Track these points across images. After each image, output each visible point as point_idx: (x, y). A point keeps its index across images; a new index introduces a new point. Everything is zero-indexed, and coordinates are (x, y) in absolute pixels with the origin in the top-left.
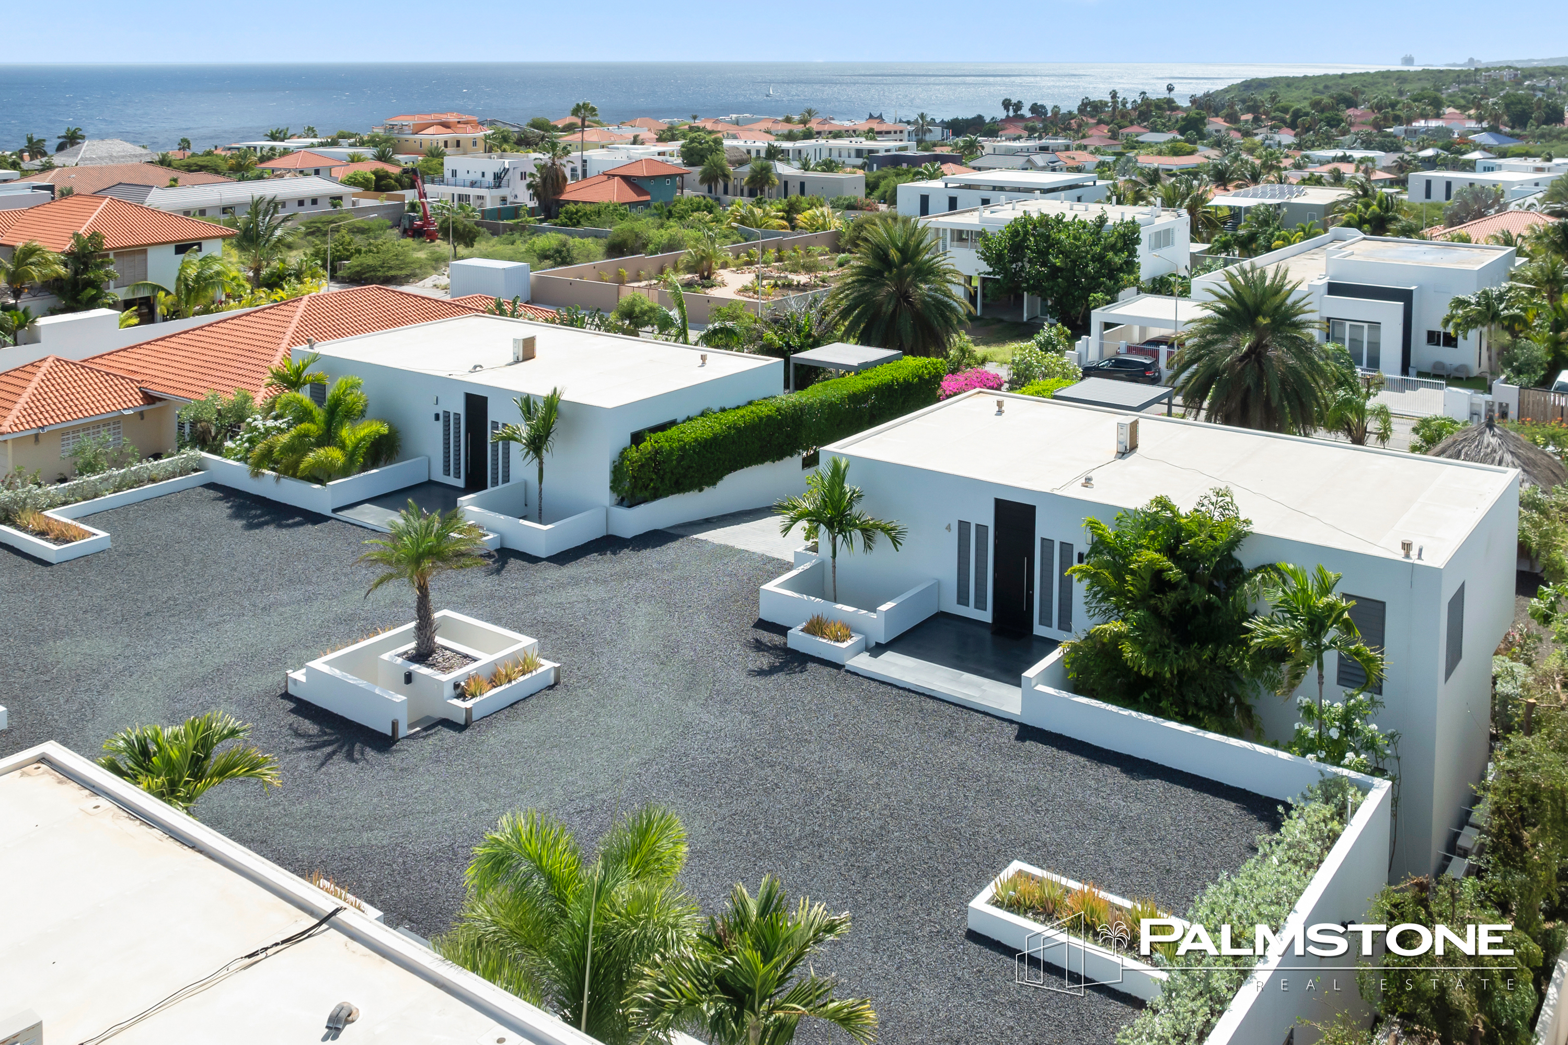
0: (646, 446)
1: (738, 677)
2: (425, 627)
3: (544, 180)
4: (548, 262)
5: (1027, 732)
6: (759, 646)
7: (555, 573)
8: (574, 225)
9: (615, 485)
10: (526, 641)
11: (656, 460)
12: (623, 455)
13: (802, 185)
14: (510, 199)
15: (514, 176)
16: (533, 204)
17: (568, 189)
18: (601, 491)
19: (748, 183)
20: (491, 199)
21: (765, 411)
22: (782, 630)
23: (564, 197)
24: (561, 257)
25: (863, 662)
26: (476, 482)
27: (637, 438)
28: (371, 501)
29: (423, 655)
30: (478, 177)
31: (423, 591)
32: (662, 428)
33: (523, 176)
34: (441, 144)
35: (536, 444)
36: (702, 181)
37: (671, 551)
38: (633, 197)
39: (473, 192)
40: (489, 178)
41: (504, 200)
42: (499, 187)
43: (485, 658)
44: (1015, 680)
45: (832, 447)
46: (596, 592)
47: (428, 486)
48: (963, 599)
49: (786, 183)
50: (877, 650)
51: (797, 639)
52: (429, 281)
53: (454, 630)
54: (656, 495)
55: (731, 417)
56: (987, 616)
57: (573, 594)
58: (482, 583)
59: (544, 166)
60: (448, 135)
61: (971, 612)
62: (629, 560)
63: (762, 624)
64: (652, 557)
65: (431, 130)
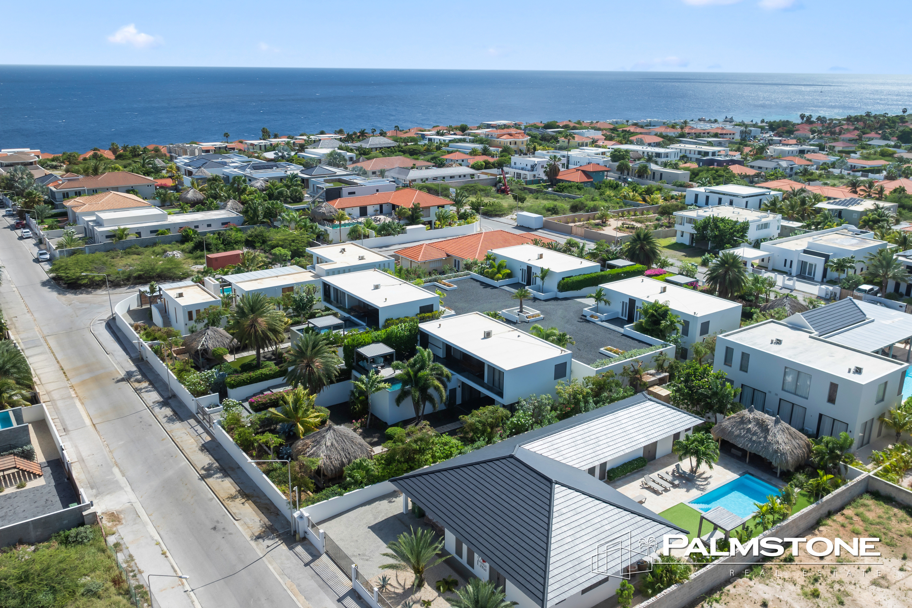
0: (565, 281)
1: (576, 322)
2: (521, 308)
3: (551, 170)
4: (550, 213)
5: (623, 335)
6: (581, 318)
7: (544, 303)
8: (561, 192)
9: (558, 288)
10: (538, 312)
11: (567, 283)
12: (560, 282)
13: (661, 174)
14: (537, 176)
15: (539, 167)
16: (545, 178)
17: (560, 174)
18: (556, 289)
19: (637, 172)
20: (529, 176)
21: (594, 275)
22: (586, 316)
23: (558, 177)
24: (554, 211)
25: (600, 323)
26: (529, 284)
27: (563, 279)
28: (506, 285)
29: (521, 311)
30: (524, 166)
31: (521, 302)
32: (569, 277)
33: (542, 167)
34: (509, 144)
35: (543, 278)
36: (618, 170)
37: (569, 301)
38: (586, 179)
39: (522, 172)
40: (529, 167)
41: (534, 176)
42: (533, 170)
43: (531, 313)
44: (623, 328)
45: (601, 285)
46: (552, 307)
47: (518, 284)
48: (622, 315)
49: (654, 173)
50: (602, 321)
51: (588, 318)
52: (509, 217)
53: (526, 309)
54: (567, 291)
55: (586, 276)
56: (626, 319)
57: (548, 306)
58: (530, 302)
59: (550, 165)
60: (512, 139)
61: (623, 318)
62: (560, 302)
63: (583, 315)
64: (564, 302)
65: (504, 137)
